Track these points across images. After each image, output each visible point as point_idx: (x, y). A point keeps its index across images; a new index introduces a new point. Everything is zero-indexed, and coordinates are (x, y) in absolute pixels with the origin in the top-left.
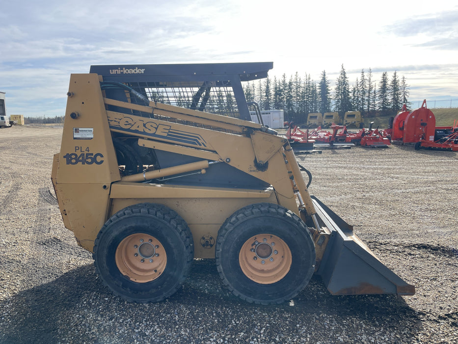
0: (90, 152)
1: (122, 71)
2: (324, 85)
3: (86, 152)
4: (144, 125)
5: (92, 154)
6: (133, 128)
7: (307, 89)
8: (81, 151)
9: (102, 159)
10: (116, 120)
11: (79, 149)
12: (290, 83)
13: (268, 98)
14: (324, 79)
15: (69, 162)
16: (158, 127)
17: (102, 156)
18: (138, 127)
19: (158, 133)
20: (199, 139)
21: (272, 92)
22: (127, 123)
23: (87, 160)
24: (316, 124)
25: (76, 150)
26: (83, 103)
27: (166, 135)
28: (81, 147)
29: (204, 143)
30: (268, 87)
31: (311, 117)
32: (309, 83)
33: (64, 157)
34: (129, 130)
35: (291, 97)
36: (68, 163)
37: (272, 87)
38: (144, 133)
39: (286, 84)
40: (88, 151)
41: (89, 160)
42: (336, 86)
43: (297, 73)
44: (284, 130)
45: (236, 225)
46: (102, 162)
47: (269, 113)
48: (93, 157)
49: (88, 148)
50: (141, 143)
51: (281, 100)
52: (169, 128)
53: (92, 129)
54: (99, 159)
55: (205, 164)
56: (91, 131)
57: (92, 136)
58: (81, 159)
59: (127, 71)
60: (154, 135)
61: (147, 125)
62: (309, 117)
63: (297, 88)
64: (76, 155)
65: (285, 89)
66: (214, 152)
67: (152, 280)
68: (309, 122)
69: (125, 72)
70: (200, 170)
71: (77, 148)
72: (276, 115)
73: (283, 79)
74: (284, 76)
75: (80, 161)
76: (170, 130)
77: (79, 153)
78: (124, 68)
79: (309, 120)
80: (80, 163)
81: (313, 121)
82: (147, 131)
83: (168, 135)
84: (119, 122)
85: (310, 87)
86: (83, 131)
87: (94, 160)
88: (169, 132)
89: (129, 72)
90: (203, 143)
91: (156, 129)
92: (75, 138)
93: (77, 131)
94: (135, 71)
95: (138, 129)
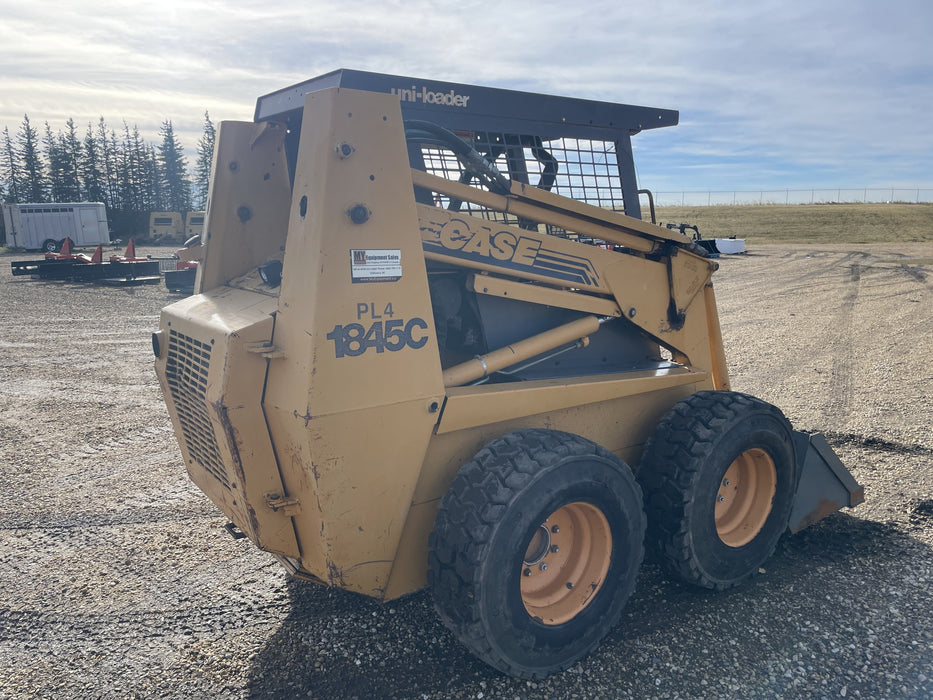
0: (395, 317)
1: (419, 95)
2: (171, 151)
3: (385, 318)
4: (492, 240)
5: (400, 322)
6: (469, 249)
7: (132, 158)
8: (374, 317)
9: (423, 333)
10: (432, 226)
11: (367, 310)
12: (90, 143)
13: (33, 173)
14: (169, 139)
15: (342, 351)
16: (517, 243)
17: (423, 325)
18: (479, 245)
19: (518, 259)
20: (588, 270)
21: (44, 160)
22: (457, 236)
23: (389, 340)
24: (170, 236)
25: (360, 312)
26: (372, 178)
27: (530, 262)
28: (373, 304)
29: (596, 278)
30: (30, 148)
31: (158, 221)
32: (137, 146)
33: (329, 336)
34: (458, 253)
35: (97, 173)
36: (339, 354)
37: (40, 147)
38: (490, 260)
39: (79, 143)
40: (391, 313)
41: (395, 340)
42: (199, 157)
43: (102, 119)
44: (111, 248)
45: (716, 441)
46: (424, 340)
47: (71, 210)
48: (402, 328)
49: (390, 304)
50: (481, 284)
51: (70, 180)
52: (536, 245)
53: (397, 253)
54: (417, 333)
55: (593, 324)
56: (397, 258)
57: (398, 272)
58: (373, 337)
59: (431, 98)
60: (509, 263)
61: (498, 241)
62: (152, 221)
63: (107, 155)
64: (360, 329)
65: (77, 155)
66: (611, 297)
67: (581, 607)
68: (155, 231)
69: (426, 98)
70: (580, 340)
71: (363, 308)
72: (89, 215)
73: (68, 131)
74: (71, 125)
75: (372, 344)
76: (541, 252)
77: (367, 322)
78: (424, 89)
79: (155, 227)
80: (371, 351)
81: (162, 230)
82: (496, 254)
83: (536, 262)
84: (439, 233)
85: (138, 153)
86: (375, 258)
87: (406, 339)
88: (538, 255)
89: (435, 100)
90: (593, 279)
91: (514, 248)
92: (356, 280)
93: (360, 258)
94: (449, 100)
95: (477, 249)
